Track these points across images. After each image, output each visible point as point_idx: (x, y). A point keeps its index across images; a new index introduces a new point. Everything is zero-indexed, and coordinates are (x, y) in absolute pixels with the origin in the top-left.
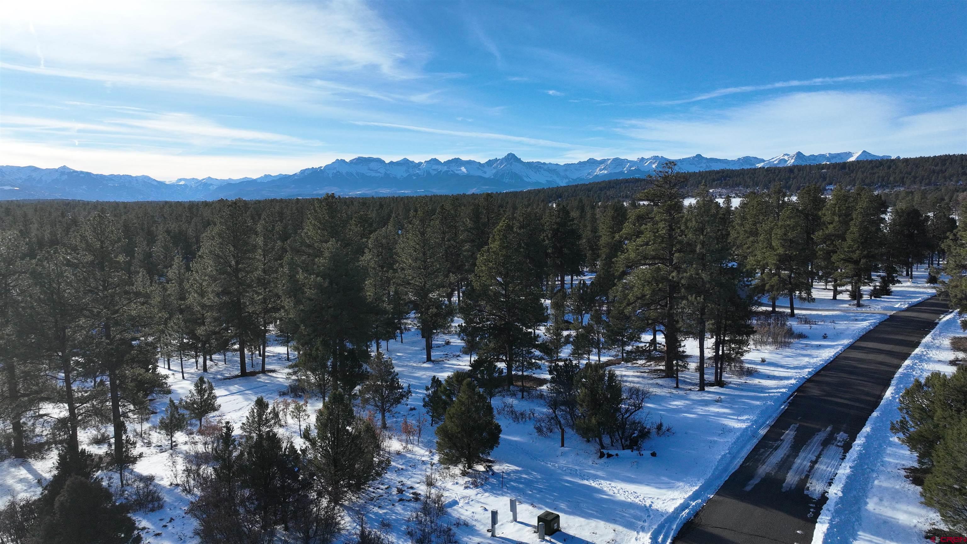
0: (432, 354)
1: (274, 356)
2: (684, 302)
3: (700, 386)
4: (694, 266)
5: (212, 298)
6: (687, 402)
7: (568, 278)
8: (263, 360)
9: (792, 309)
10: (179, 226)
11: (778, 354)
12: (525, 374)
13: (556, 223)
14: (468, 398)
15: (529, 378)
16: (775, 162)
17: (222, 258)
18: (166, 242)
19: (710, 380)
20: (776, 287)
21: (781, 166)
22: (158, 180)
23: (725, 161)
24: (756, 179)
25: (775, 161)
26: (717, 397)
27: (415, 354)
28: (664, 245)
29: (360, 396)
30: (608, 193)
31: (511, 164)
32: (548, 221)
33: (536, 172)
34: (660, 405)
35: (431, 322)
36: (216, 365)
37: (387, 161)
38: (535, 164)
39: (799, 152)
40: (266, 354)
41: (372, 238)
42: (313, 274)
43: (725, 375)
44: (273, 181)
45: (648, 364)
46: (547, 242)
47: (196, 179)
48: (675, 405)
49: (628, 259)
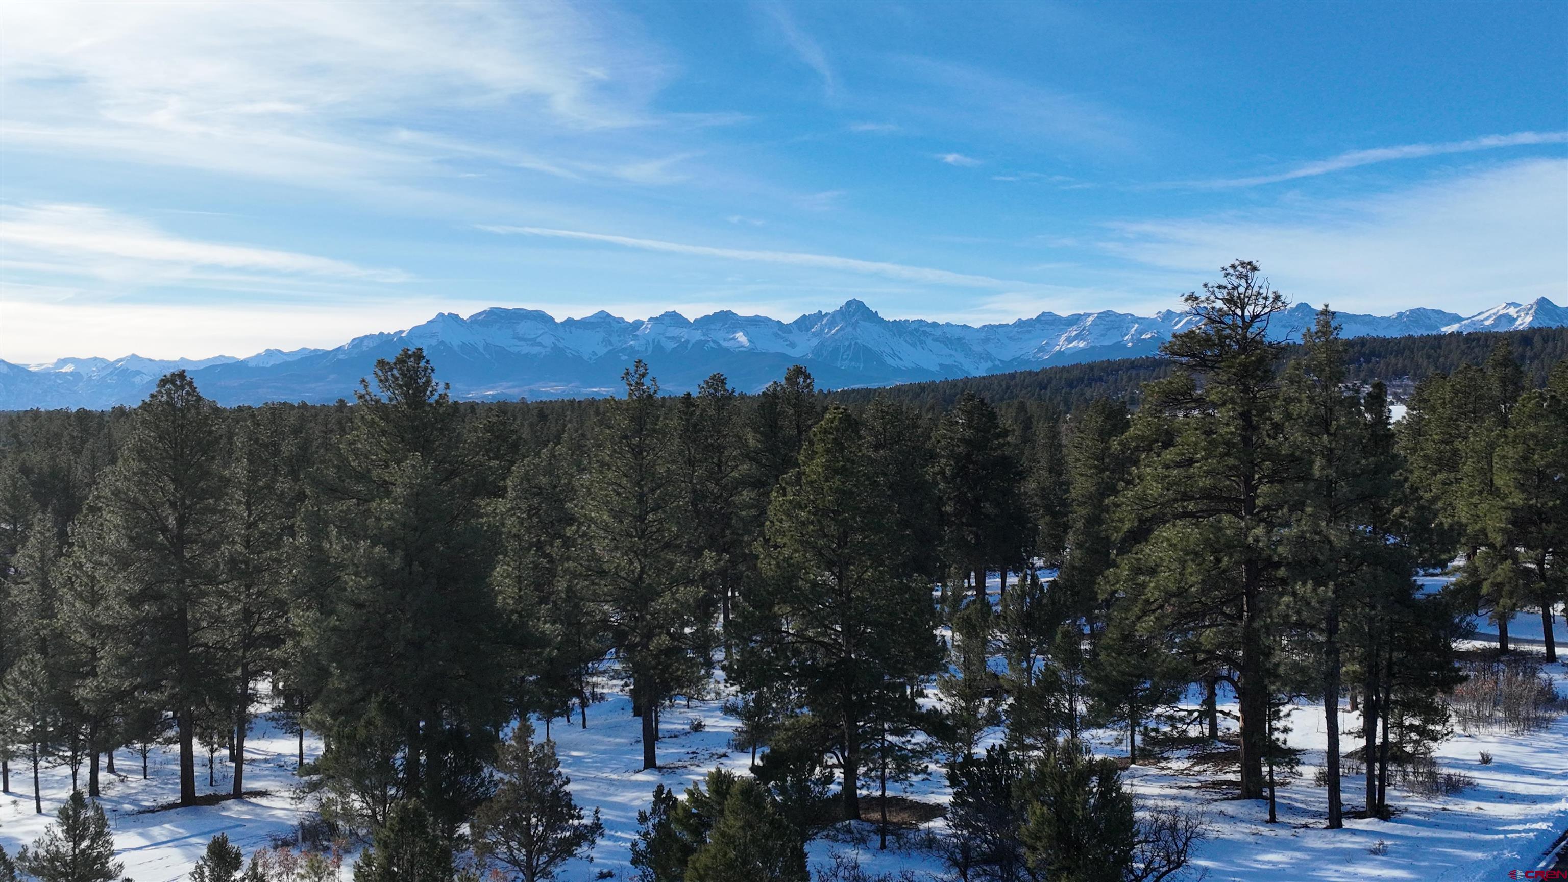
0: (657, 751)
1: (266, 761)
2: (1286, 599)
3: (1330, 819)
4: (1309, 510)
5: (117, 607)
6: (1298, 855)
7: (993, 582)
8: (239, 771)
9: (1550, 644)
10: (52, 459)
11: (1520, 744)
12: (889, 794)
13: (963, 440)
14: (742, 828)
15: (899, 803)
16: (1487, 323)
17: (144, 509)
18: (15, 488)
19: (1354, 804)
20: (1507, 588)
21: (1502, 329)
22: (12, 362)
23: (1368, 320)
24: (1442, 360)
25: (1487, 319)
26: (1374, 843)
27: (617, 752)
28: (1231, 461)
29: (474, 841)
30: (1088, 393)
31: (855, 326)
32: (944, 437)
33: (914, 345)
34: (1231, 862)
35: (655, 668)
36: (122, 781)
37: (559, 319)
38: (913, 326)
39: (1543, 300)
40: (247, 756)
41: (515, 474)
42: (366, 537)
43: (1390, 791)
44: (286, 365)
45: (1197, 768)
46: (942, 486)
47: (103, 360)
48: (1269, 862)
49: (1143, 498)
